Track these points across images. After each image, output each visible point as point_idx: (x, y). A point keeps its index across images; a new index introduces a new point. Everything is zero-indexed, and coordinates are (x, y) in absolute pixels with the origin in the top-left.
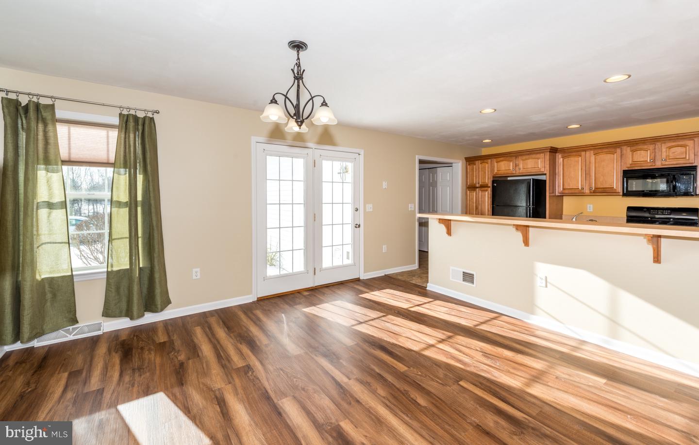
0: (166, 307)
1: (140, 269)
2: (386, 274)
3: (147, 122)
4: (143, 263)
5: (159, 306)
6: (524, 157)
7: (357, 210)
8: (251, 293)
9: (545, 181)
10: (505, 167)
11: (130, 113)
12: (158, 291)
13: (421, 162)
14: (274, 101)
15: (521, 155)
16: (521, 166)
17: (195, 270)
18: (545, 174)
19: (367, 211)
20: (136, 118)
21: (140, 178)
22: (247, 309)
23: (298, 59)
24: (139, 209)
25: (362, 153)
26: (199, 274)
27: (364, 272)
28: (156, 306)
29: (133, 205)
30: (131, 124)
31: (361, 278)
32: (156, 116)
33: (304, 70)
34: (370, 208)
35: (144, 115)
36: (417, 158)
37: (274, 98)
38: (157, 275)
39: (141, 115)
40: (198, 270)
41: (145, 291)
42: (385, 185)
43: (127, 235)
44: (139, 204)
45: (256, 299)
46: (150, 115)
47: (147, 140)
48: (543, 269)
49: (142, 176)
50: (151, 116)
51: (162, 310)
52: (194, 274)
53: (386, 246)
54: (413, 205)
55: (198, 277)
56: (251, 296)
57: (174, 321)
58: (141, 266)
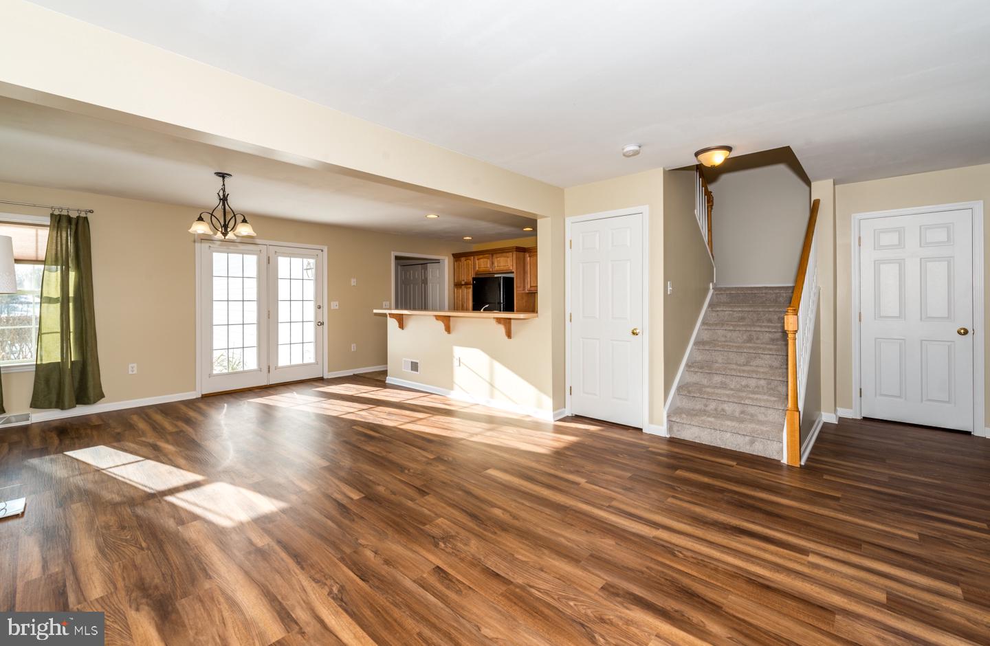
0: (99, 400)
1: (72, 362)
2: (356, 373)
3: (81, 222)
4: (75, 357)
5: (92, 399)
6: (498, 255)
7: (319, 307)
8: (195, 390)
9: (513, 278)
10: (483, 265)
11: (63, 213)
12: (91, 383)
13: (397, 258)
14: (200, 219)
15: (496, 253)
16: (496, 264)
17: (130, 366)
18: (513, 272)
19: (332, 308)
20: (69, 219)
21: (72, 275)
22: (189, 403)
23: (224, 185)
24: (71, 305)
25: (325, 249)
26: (135, 369)
27: (329, 371)
28: (89, 399)
29: (65, 301)
30: (64, 224)
31: (325, 377)
32: (90, 216)
33: (228, 194)
34: (335, 305)
35: (77, 215)
36: (393, 254)
37: (200, 217)
38: (90, 369)
39: (74, 215)
40: (135, 365)
41: (76, 384)
42: (353, 282)
43: (59, 330)
44: (71, 300)
45: (200, 396)
46: (83, 215)
47: (80, 239)
48: (458, 351)
49: (74, 273)
50: (85, 216)
51: (95, 402)
52: (130, 369)
53: (355, 345)
54: (388, 302)
55: (135, 372)
56: (194, 392)
57: (109, 414)
58: (73, 360)
